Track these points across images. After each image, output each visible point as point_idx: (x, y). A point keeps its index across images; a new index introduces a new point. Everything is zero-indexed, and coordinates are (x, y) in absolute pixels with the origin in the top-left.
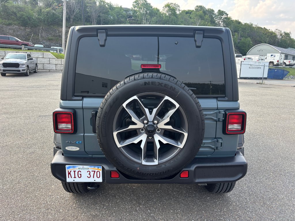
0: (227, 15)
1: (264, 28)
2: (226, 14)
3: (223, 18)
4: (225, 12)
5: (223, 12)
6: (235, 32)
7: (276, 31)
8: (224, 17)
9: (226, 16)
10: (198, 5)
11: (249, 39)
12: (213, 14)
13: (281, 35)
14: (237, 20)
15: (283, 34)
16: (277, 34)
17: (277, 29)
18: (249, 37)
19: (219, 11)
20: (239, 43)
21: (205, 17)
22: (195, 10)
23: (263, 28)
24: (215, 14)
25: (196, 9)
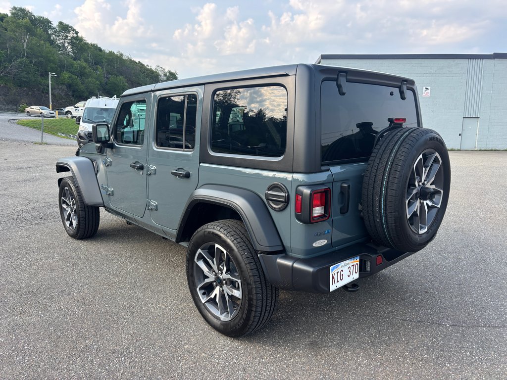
0: (77, 33)
1: (139, 62)
2: (74, 30)
3: (69, 38)
4: (71, 27)
5: (67, 26)
6: (96, 64)
7: (158, 68)
8: (70, 35)
9: (75, 35)
10: (16, 6)
11: (121, 78)
12: (50, 27)
13: (165, 75)
14: (94, 45)
15: (168, 74)
16: (160, 73)
17: (158, 66)
18: (121, 74)
19: (61, 23)
20: (106, 83)
21: (37, 31)
22: (10, 15)
23: (137, 62)
24: (54, 28)
25: (12, 14)
